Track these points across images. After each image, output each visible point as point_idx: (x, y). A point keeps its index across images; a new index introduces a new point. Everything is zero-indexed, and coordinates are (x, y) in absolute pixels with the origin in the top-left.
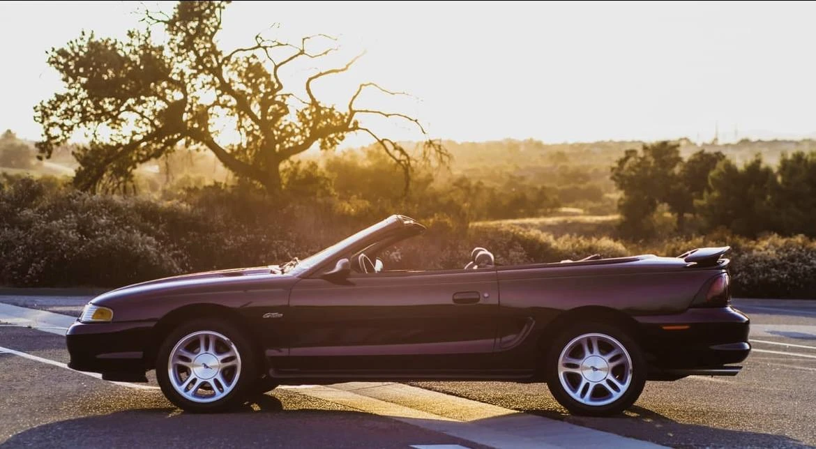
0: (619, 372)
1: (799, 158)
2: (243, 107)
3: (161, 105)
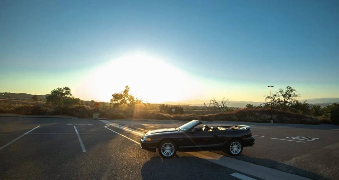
0: (238, 148)
1: (175, 106)
2: (130, 100)
3: (122, 100)
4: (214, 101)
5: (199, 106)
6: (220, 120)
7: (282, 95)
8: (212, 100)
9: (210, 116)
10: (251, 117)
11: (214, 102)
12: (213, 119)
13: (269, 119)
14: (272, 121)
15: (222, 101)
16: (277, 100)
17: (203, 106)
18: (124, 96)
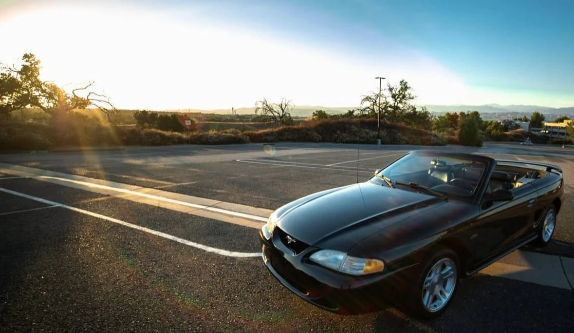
3: (19, 95)
4: (263, 103)
5: (222, 114)
6: (288, 140)
7: (391, 95)
8: (261, 102)
9: (267, 134)
10: (344, 134)
11: (265, 105)
12: (272, 138)
13: (374, 136)
14: (379, 141)
15: (280, 104)
16: (384, 103)
17: (230, 113)
18: (25, 84)
